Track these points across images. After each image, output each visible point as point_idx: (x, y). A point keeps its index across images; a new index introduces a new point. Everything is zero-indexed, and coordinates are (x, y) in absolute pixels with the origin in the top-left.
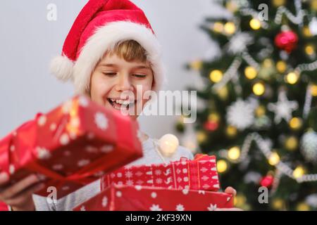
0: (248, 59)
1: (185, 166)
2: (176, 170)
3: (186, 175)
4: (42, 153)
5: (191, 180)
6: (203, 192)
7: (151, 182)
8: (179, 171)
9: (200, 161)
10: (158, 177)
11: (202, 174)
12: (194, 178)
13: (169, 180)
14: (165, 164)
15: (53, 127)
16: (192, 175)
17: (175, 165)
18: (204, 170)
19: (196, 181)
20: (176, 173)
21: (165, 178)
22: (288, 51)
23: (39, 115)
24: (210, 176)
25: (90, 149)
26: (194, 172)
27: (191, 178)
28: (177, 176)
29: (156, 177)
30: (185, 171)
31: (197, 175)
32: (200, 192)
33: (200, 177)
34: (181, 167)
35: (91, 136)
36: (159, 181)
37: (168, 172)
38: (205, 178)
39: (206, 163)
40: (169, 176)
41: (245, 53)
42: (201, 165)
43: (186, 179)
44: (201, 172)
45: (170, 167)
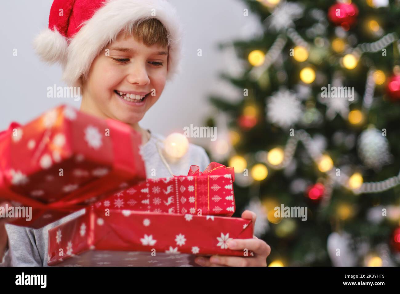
0: (295, 37)
1: (192, 183)
2: (179, 187)
3: (192, 194)
4: (17, 177)
5: (198, 201)
6: (212, 217)
7: (147, 202)
8: (183, 189)
9: (211, 177)
10: (157, 195)
11: (213, 193)
12: (202, 199)
13: (170, 200)
14: (165, 180)
15: (32, 144)
16: (200, 194)
17: (179, 180)
18: (216, 188)
19: (204, 202)
20: (179, 191)
21: (164, 197)
22: (345, 27)
23: (14, 126)
24: (223, 197)
25: (78, 173)
26: (203, 191)
27: (198, 198)
28: (181, 195)
29: (153, 196)
30: (191, 188)
31: (206, 194)
32: (208, 217)
33: (211, 197)
34: (186, 183)
35: (80, 158)
36: (157, 201)
37: (169, 189)
38: (217, 199)
39: (219, 178)
40: (170, 195)
41: (291, 30)
42: (212, 182)
43: (192, 200)
44: (211, 190)
45: (172, 182)
